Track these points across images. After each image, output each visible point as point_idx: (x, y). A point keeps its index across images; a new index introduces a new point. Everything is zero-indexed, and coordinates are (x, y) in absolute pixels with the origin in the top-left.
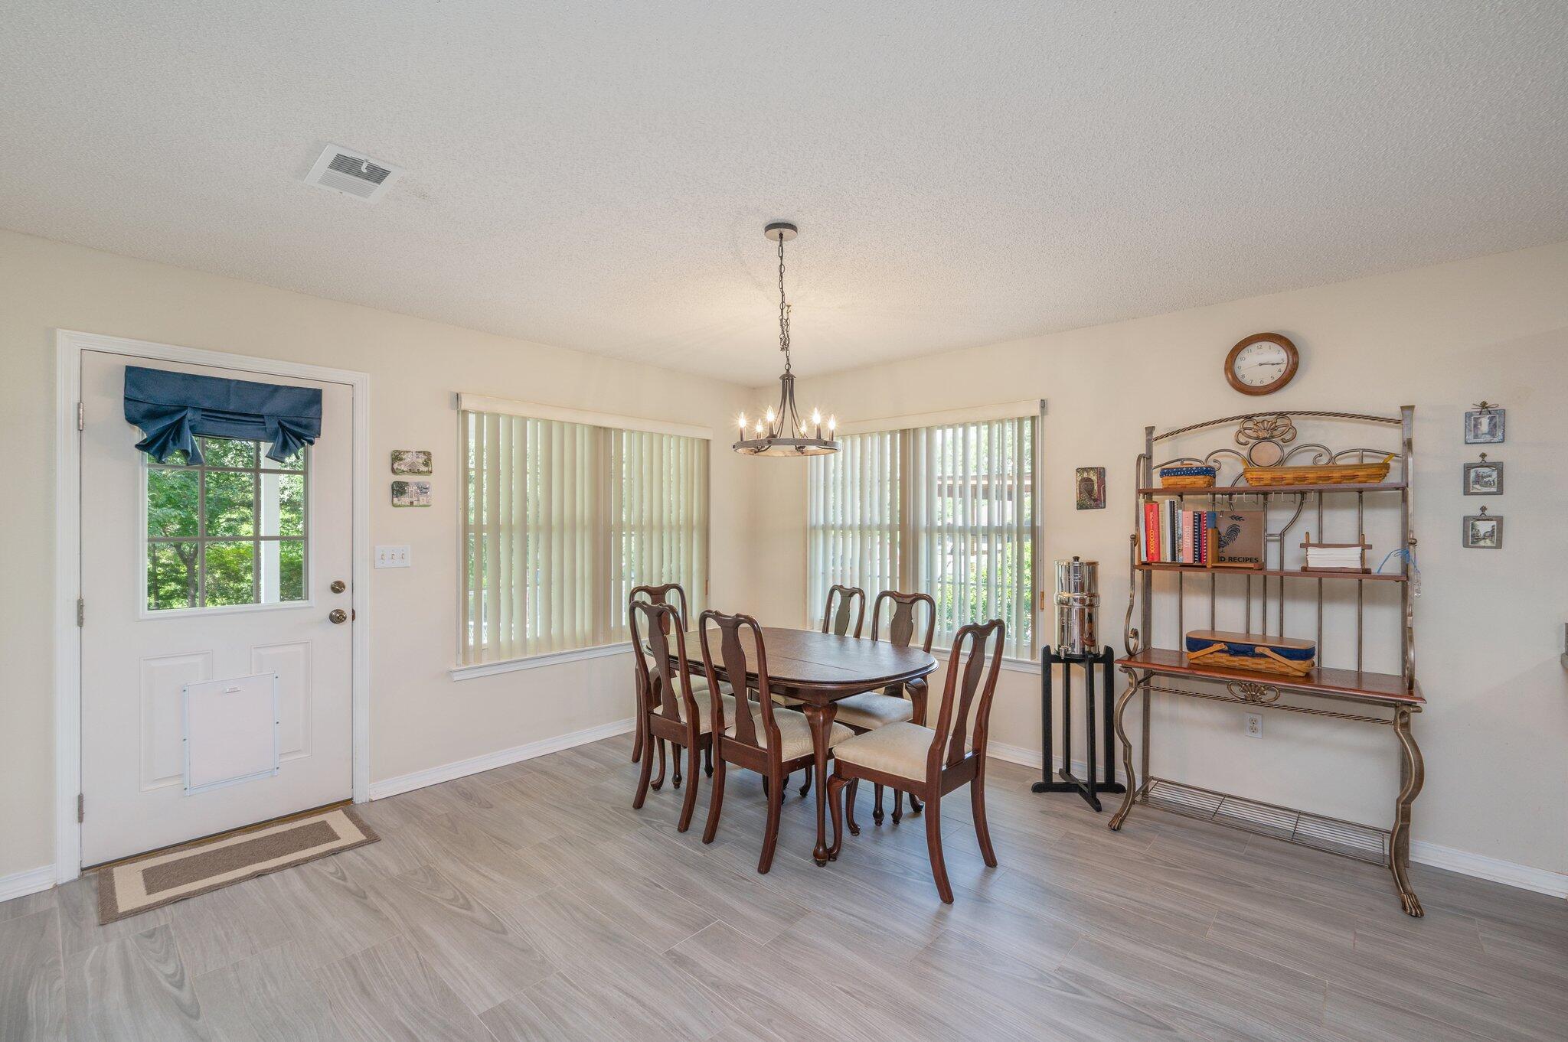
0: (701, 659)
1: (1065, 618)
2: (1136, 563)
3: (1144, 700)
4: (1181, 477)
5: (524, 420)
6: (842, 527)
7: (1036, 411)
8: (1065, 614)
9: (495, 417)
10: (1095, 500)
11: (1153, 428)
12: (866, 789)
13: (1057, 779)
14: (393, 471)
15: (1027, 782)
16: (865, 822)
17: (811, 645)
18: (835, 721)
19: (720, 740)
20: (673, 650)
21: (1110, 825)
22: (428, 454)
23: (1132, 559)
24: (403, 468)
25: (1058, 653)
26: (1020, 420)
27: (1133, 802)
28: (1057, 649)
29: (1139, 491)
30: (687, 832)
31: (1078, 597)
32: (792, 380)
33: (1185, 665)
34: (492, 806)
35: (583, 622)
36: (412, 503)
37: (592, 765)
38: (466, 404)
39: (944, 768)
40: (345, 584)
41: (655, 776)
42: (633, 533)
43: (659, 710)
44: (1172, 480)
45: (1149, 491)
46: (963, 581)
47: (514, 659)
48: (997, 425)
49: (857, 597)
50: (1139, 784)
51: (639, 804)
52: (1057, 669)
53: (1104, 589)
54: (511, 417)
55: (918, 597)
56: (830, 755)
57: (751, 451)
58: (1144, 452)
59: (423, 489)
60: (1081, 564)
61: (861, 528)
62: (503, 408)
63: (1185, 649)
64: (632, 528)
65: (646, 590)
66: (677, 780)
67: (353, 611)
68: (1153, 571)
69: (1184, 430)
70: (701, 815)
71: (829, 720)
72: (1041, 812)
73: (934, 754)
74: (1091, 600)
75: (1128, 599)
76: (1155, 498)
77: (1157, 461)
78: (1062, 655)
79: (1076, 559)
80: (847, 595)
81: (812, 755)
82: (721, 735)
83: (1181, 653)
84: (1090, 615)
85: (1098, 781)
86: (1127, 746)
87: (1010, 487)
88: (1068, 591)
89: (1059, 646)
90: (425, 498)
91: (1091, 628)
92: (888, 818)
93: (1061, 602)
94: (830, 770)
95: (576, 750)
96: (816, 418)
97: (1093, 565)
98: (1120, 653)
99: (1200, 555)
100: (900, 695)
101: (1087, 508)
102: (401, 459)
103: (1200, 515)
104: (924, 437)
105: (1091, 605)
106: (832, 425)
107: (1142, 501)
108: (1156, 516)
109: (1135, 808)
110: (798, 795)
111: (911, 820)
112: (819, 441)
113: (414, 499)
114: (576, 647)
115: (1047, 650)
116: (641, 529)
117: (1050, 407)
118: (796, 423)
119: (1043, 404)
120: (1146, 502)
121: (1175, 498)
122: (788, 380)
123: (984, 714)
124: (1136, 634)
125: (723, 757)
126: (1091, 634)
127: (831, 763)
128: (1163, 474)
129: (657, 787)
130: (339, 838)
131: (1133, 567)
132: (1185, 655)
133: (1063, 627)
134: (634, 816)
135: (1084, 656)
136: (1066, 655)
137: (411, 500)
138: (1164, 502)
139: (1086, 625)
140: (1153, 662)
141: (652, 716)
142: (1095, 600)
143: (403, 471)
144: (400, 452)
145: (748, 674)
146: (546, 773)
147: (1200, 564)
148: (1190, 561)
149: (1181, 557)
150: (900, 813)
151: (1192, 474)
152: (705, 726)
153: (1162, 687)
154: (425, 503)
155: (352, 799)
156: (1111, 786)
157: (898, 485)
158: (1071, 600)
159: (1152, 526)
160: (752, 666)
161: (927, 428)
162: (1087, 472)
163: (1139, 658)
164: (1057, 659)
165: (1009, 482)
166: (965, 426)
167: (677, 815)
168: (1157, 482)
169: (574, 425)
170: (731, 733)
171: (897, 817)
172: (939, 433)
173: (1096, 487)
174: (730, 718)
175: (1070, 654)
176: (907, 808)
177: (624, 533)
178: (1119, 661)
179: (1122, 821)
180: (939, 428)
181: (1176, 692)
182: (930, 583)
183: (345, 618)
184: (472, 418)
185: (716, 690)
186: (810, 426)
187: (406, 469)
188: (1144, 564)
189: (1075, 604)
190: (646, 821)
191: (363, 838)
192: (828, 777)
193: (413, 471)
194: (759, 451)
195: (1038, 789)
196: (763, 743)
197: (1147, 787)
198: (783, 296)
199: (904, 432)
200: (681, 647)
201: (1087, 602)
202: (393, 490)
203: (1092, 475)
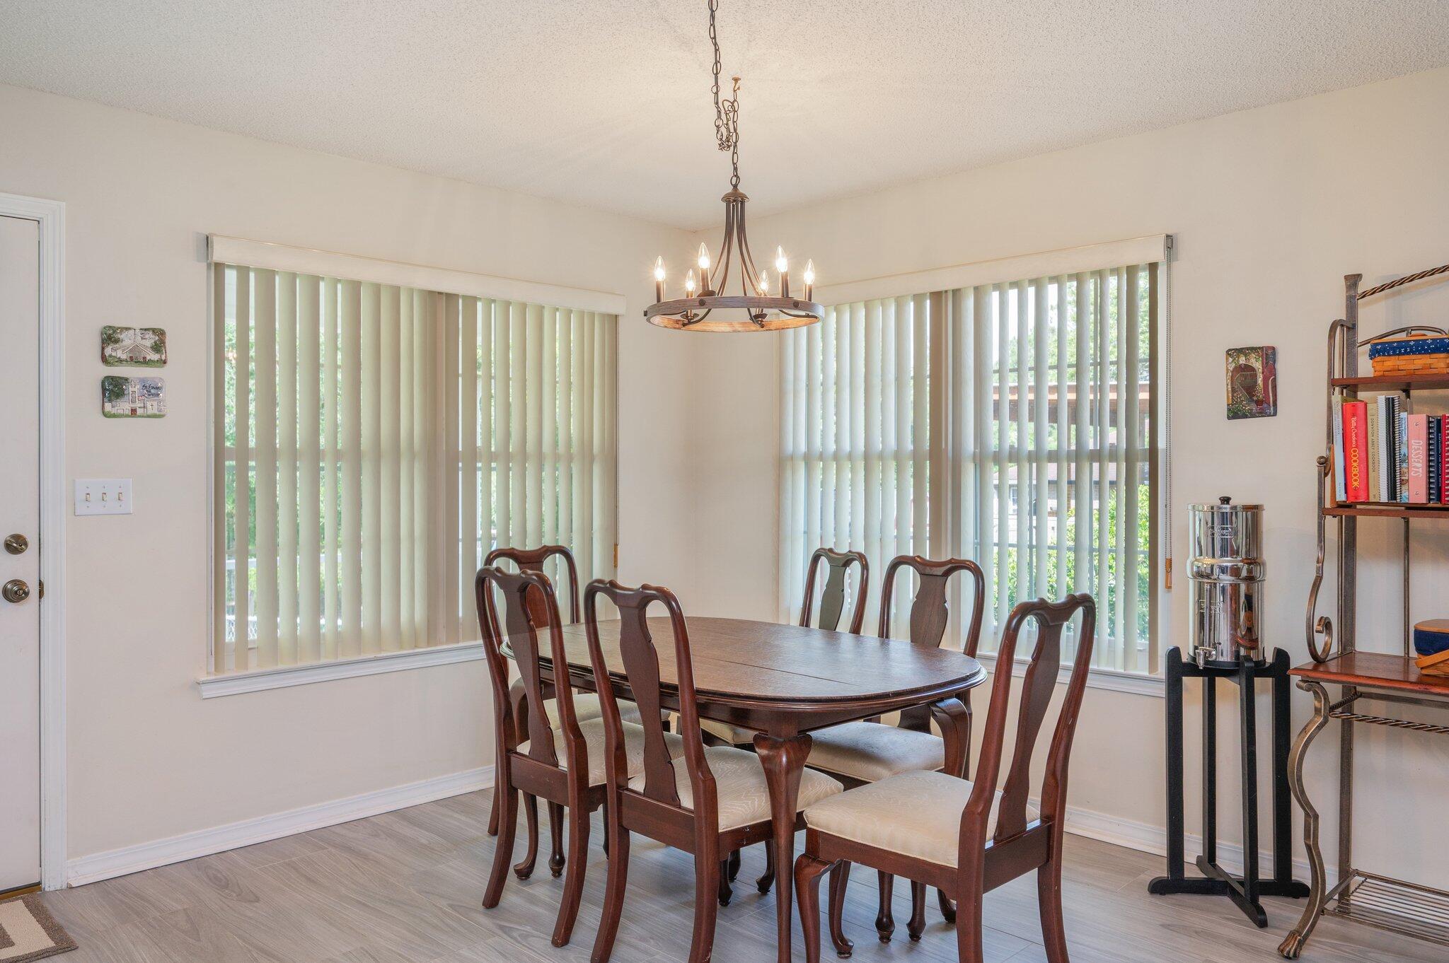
0: (587, 662)
1: (1206, 600)
2: (1328, 505)
3: (1343, 740)
4: (1406, 357)
5: (315, 281)
6: (836, 457)
7: (1158, 254)
8: (1206, 595)
9: (268, 276)
10: (1259, 403)
11: (1359, 276)
12: (862, 881)
13: (1192, 872)
14: (105, 360)
15: (1142, 876)
16: (862, 936)
17: (776, 643)
18: (806, 766)
19: (619, 798)
20: (546, 650)
21: (1281, 950)
22: (160, 333)
23: (1321, 499)
24: (119, 354)
25: (1194, 659)
26: (1132, 271)
27: (1322, 911)
28: (1192, 654)
29: (1333, 383)
30: (566, 947)
31: (1229, 564)
32: (743, 203)
33: (1413, 678)
34: (257, 900)
35: (413, 609)
36: (134, 411)
37: (424, 837)
38: (219, 254)
39: (989, 844)
40: (28, 540)
41: (520, 855)
42: (493, 465)
43: (524, 748)
44: (1391, 362)
45: (1352, 382)
46: (1034, 543)
47: (300, 664)
48: (1092, 281)
49: (856, 565)
50: (1332, 881)
51: (492, 900)
52: (1193, 687)
53: (1271, 551)
54: (293, 276)
55: (957, 565)
56: (799, 822)
57: (677, 322)
58: (1342, 315)
59: (152, 390)
60: (1234, 508)
61: (867, 456)
62: (281, 261)
63: (1413, 653)
64: (492, 457)
65: (511, 554)
66: (557, 864)
67: (41, 584)
68: (1359, 518)
69: (1412, 279)
70: (590, 917)
71: (797, 764)
72: (1163, 926)
73: (972, 819)
74: (1250, 571)
75: (1314, 565)
76: (1362, 395)
77: (1365, 332)
78: (1201, 663)
79: (1226, 500)
80: (842, 562)
81: (769, 822)
82: (622, 787)
83: (1407, 659)
84: (1249, 598)
85: (1261, 876)
86: (1312, 817)
87: (1114, 404)
88: (1211, 555)
89: (1196, 648)
90: (155, 404)
91: (1250, 618)
92: (901, 932)
93: (1199, 574)
94: (800, 847)
95: (401, 814)
96: (782, 264)
97: (1254, 511)
98: (1300, 658)
99: (1439, 490)
100: (925, 728)
101: (1245, 416)
102: (117, 341)
103: (1439, 421)
104: (969, 303)
105: (1250, 579)
106: (809, 276)
107: (1337, 397)
108: (1362, 422)
109: (1324, 923)
110: (754, 890)
111: (941, 935)
112: (787, 302)
113: (138, 404)
114: (401, 648)
115: (1174, 654)
116: (508, 457)
117: (1182, 247)
118: (749, 274)
119: (1170, 242)
120: (1344, 400)
121: (1396, 394)
122: (735, 201)
123: (1061, 755)
124: (1327, 625)
125: (625, 823)
126: (1250, 630)
127: (800, 838)
128: (1374, 353)
129: (525, 873)
130: (12, 944)
131: (1323, 512)
132: (1412, 663)
133: (1202, 616)
134: (484, 919)
135: (1237, 664)
136: (1207, 662)
137: (133, 406)
138: (1376, 402)
139: (1242, 614)
140: (1358, 673)
141: (514, 759)
142: (1257, 572)
143: (120, 361)
144: (115, 329)
145: (662, 685)
146: (349, 849)
147: (1439, 505)
148: (1422, 499)
149: (1405, 494)
150: (922, 923)
151: (1426, 352)
152: (597, 774)
153: (1372, 715)
154: (156, 412)
155: (39, 883)
156: (1285, 886)
157: (928, 383)
158: (1216, 571)
159: (1355, 441)
160: (669, 673)
161: (976, 289)
162: (1246, 355)
163: (1333, 666)
164: (1192, 669)
165: (1113, 396)
166: (1038, 283)
167: (551, 919)
168: (1366, 367)
169: (396, 291)
170: (638, 784)
171: (916, 929)
172: (995, 296)
173: (1260, 381)
174: (635, 761)
175: (1214, 661)
176: (933, 915)
177: (479, 465)
178: (1298, 670)
179: (1301, 944)
180: (995, 289)
181: (1397, 724)
182: (981, 544)
183: (27, 594)
184: (231, 277)
185: (612, 715)
186: (772, 276)
187: (124, 357)
188: (1342, 506)
189: (1222, 576)
190: (502, 928)
191: (50, 944)
192: (795, 860)
193: (136, 360)
194: (690, 323)
195: (1158, 888)
196: (687, 801)
197: (1348, 887)
198: (716, 50)
199: (937, 296)
200: (557, 643)
201: (1244, 573)
202: (104, 390)
203: (1253, 360)
